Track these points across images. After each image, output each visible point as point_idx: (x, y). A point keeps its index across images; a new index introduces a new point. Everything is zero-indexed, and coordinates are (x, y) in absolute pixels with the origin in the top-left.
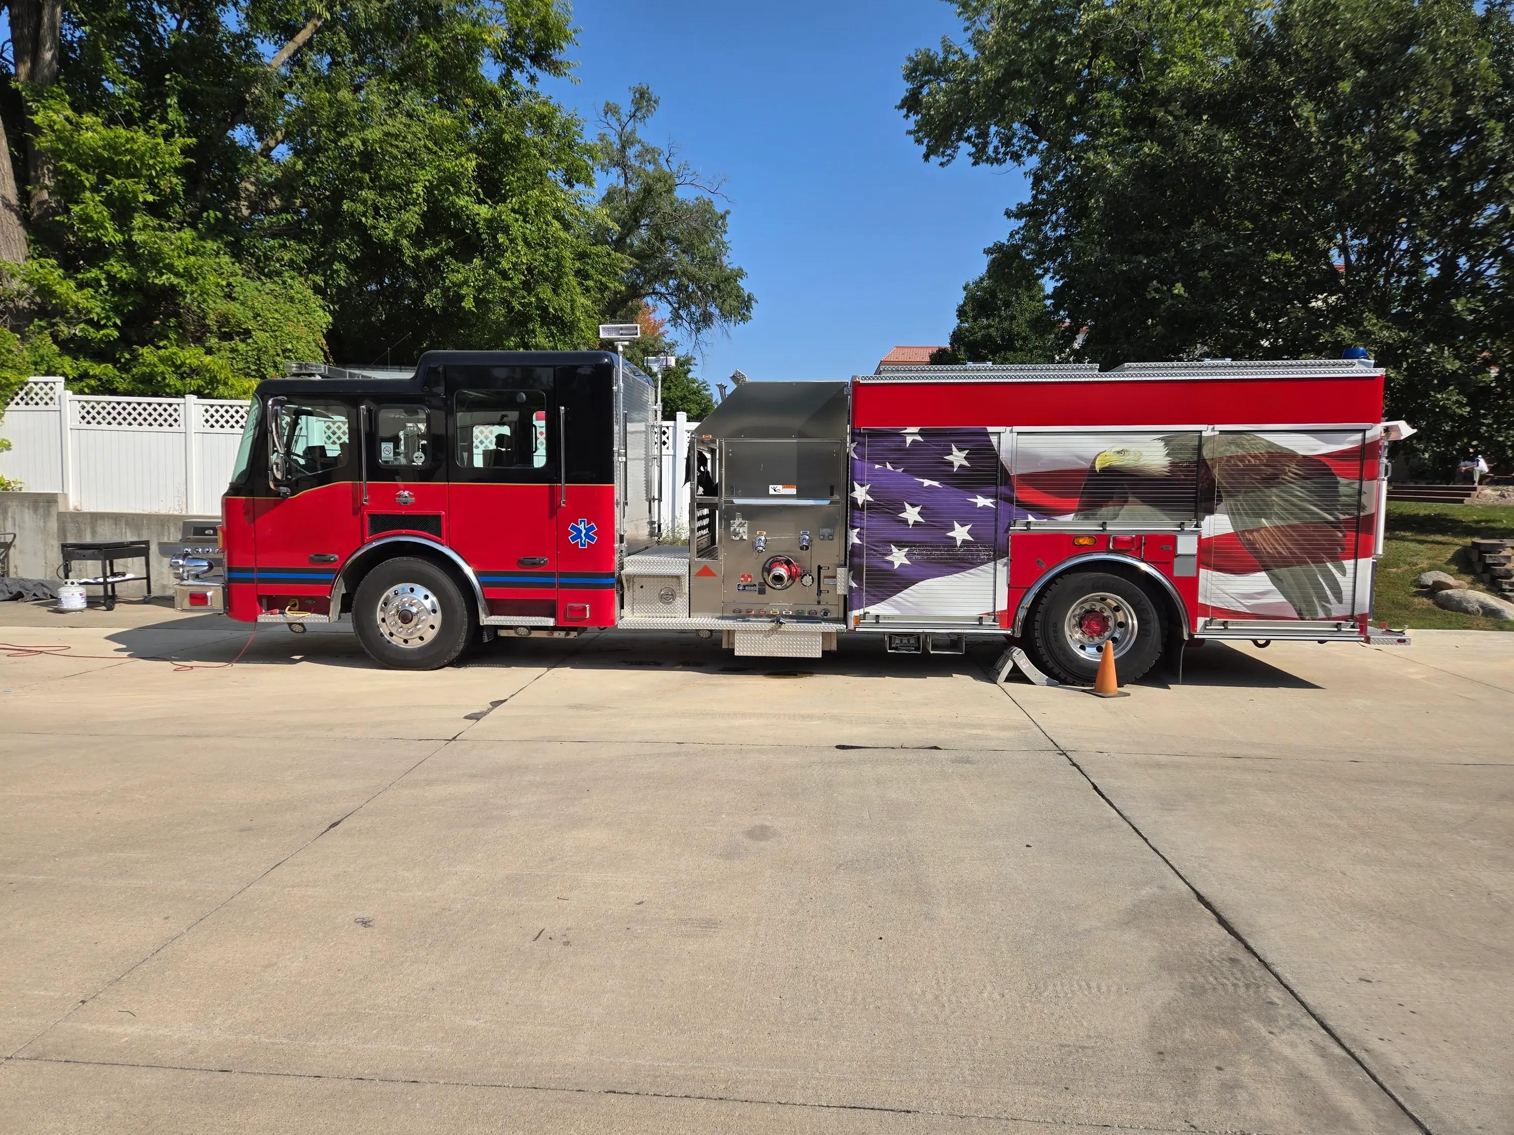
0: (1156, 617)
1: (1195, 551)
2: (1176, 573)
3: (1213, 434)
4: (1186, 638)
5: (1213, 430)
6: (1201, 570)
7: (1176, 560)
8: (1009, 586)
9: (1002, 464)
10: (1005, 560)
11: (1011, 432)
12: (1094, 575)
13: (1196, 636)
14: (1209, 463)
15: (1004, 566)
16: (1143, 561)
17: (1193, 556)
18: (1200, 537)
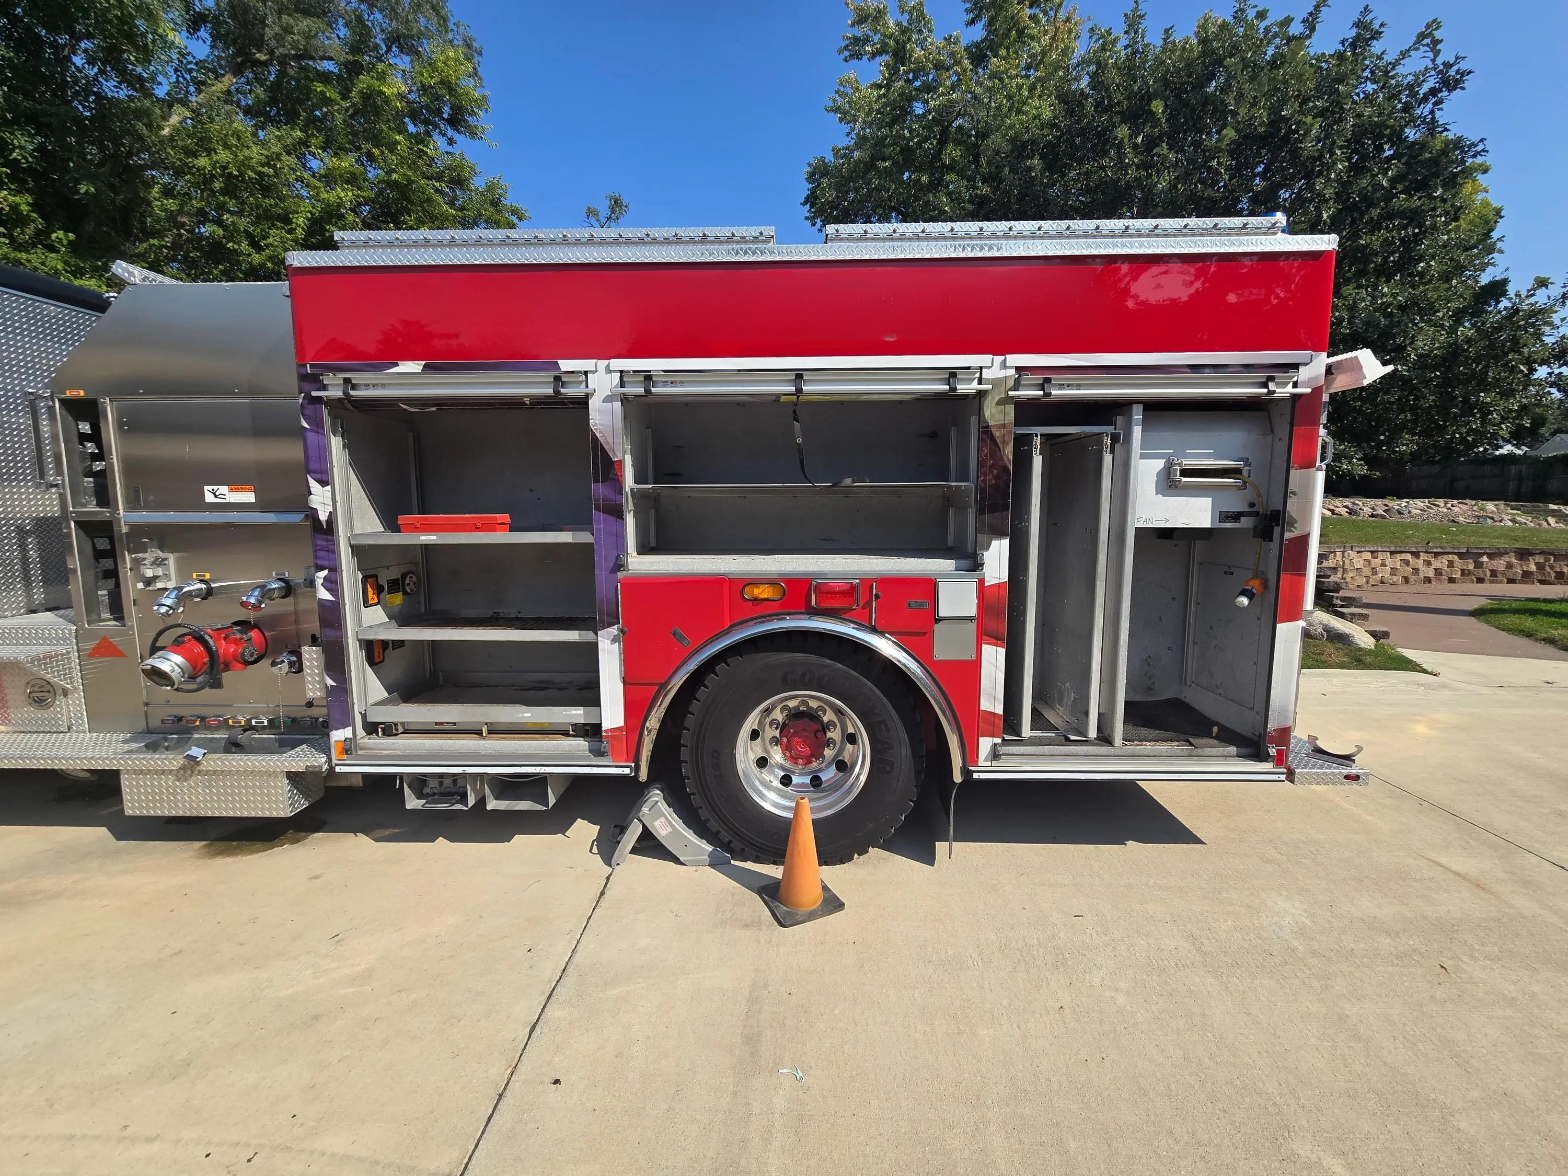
0: (904, 736)
1: (972, 611)
2: (940, 654)
3: (1002, 374)
4: (958, 778)
5: (1004, 366)
6: (985, 647)
7: (937, 627)
8: (625, 681)
9: (595, 439)
10: (614, 630)
11: (609, 371)
12: (786, 657)
13: (976, 776)
14: (997, 434)
15: (614, 641)
16: (874, 630)
17: (970, 619)
18: (981, 582)
